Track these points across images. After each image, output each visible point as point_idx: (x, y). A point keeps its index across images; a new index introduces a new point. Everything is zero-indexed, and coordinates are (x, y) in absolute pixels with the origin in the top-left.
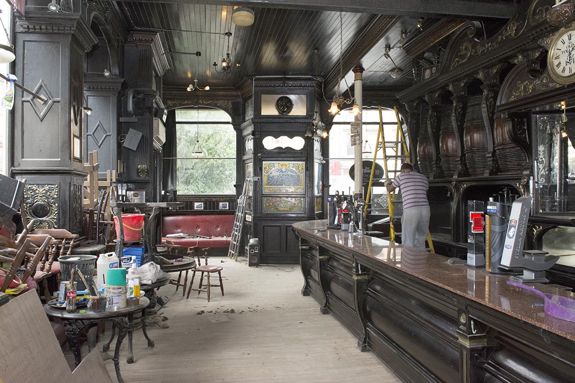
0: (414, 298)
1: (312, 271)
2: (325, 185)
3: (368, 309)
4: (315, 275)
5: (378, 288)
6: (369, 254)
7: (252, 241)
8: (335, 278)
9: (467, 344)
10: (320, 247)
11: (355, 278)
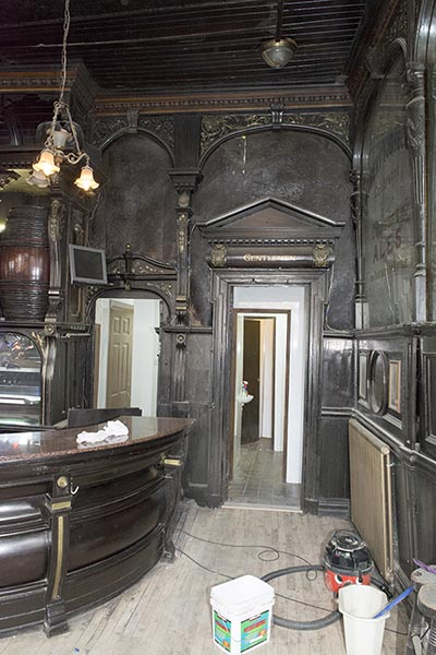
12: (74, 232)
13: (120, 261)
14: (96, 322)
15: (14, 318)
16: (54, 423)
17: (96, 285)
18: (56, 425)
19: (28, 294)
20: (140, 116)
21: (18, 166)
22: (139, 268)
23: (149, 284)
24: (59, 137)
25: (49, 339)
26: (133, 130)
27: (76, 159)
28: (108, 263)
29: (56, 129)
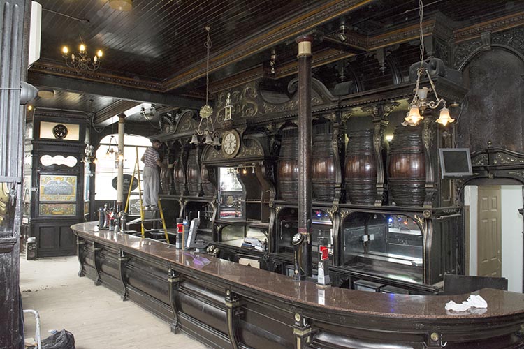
0: (151, 266)
1: (87, 259)
2: (92, 193)
3: (127, 276)
4: (91, 262)
5: (133, 263)
6: (127, 245)
7: (30, 240)
8: (106, 262)
9: (171, 281)
10: (95, 242)
11: (120, 259)
12: (443, 138)
13: (483, 155)
14: (465, 204)
15: (401, 204)
16: (434, 283)
17: (463, 177)
18: (435, 285)
19: (410, 188)
20: (492, 35)
21: (398, 98)
22: (500, 160)
23: (510, 173)
24: (422, 93)
25: (427, 220)
26: (487, 48)
27: (435, 105)
28: (472, 158)
29: (419, 89)
